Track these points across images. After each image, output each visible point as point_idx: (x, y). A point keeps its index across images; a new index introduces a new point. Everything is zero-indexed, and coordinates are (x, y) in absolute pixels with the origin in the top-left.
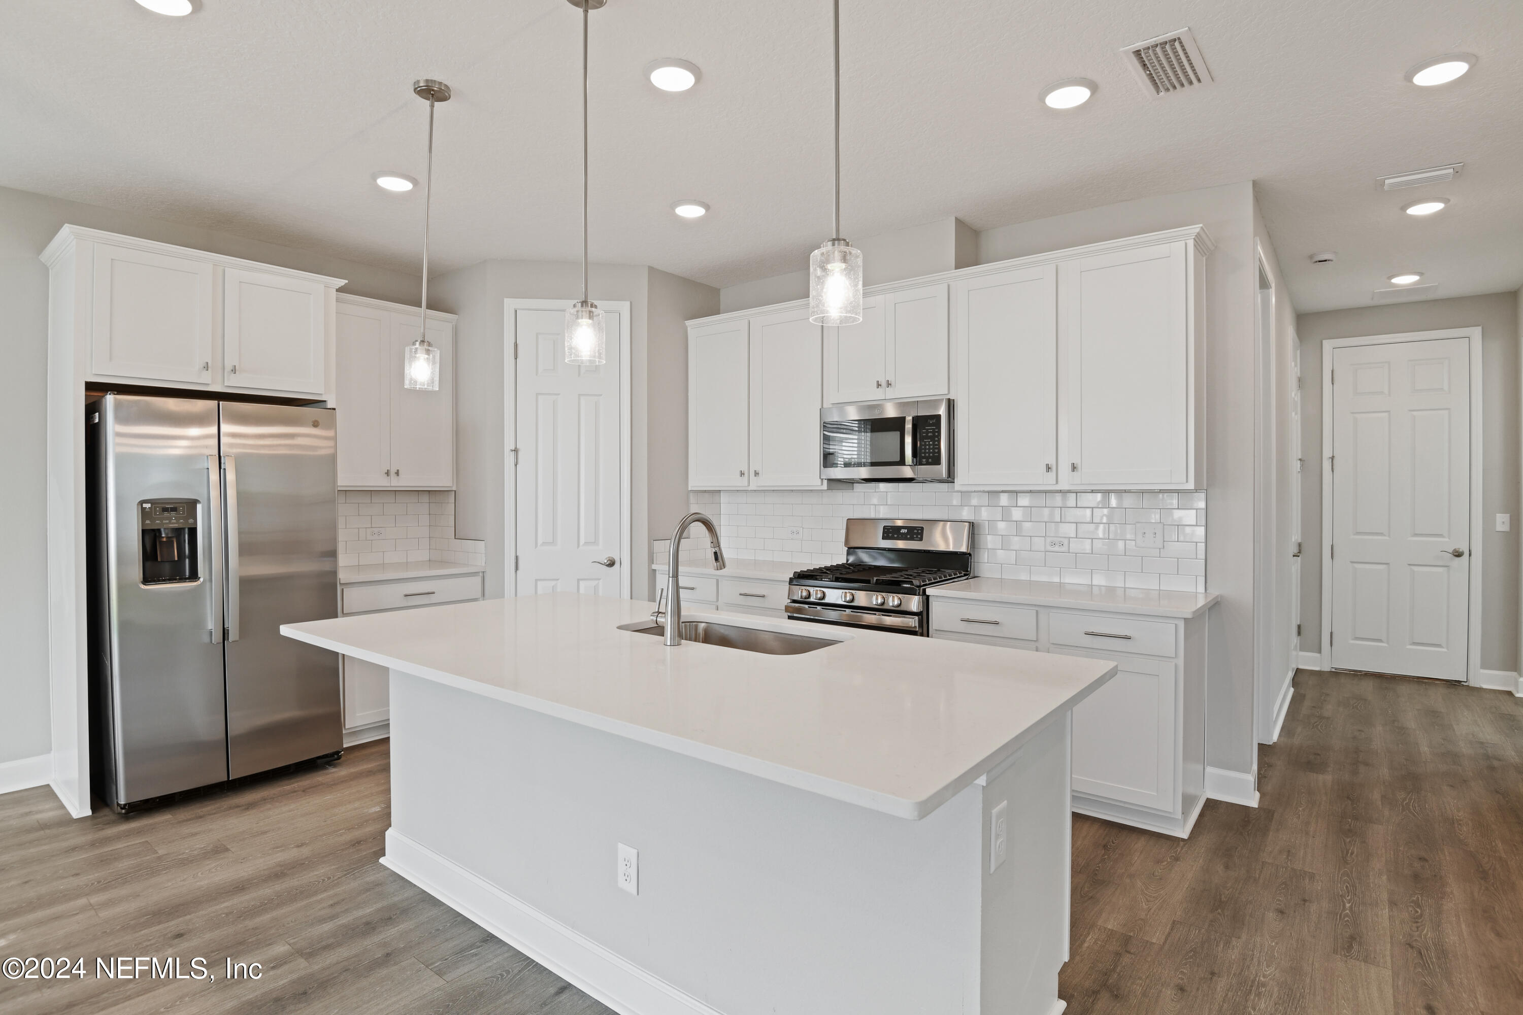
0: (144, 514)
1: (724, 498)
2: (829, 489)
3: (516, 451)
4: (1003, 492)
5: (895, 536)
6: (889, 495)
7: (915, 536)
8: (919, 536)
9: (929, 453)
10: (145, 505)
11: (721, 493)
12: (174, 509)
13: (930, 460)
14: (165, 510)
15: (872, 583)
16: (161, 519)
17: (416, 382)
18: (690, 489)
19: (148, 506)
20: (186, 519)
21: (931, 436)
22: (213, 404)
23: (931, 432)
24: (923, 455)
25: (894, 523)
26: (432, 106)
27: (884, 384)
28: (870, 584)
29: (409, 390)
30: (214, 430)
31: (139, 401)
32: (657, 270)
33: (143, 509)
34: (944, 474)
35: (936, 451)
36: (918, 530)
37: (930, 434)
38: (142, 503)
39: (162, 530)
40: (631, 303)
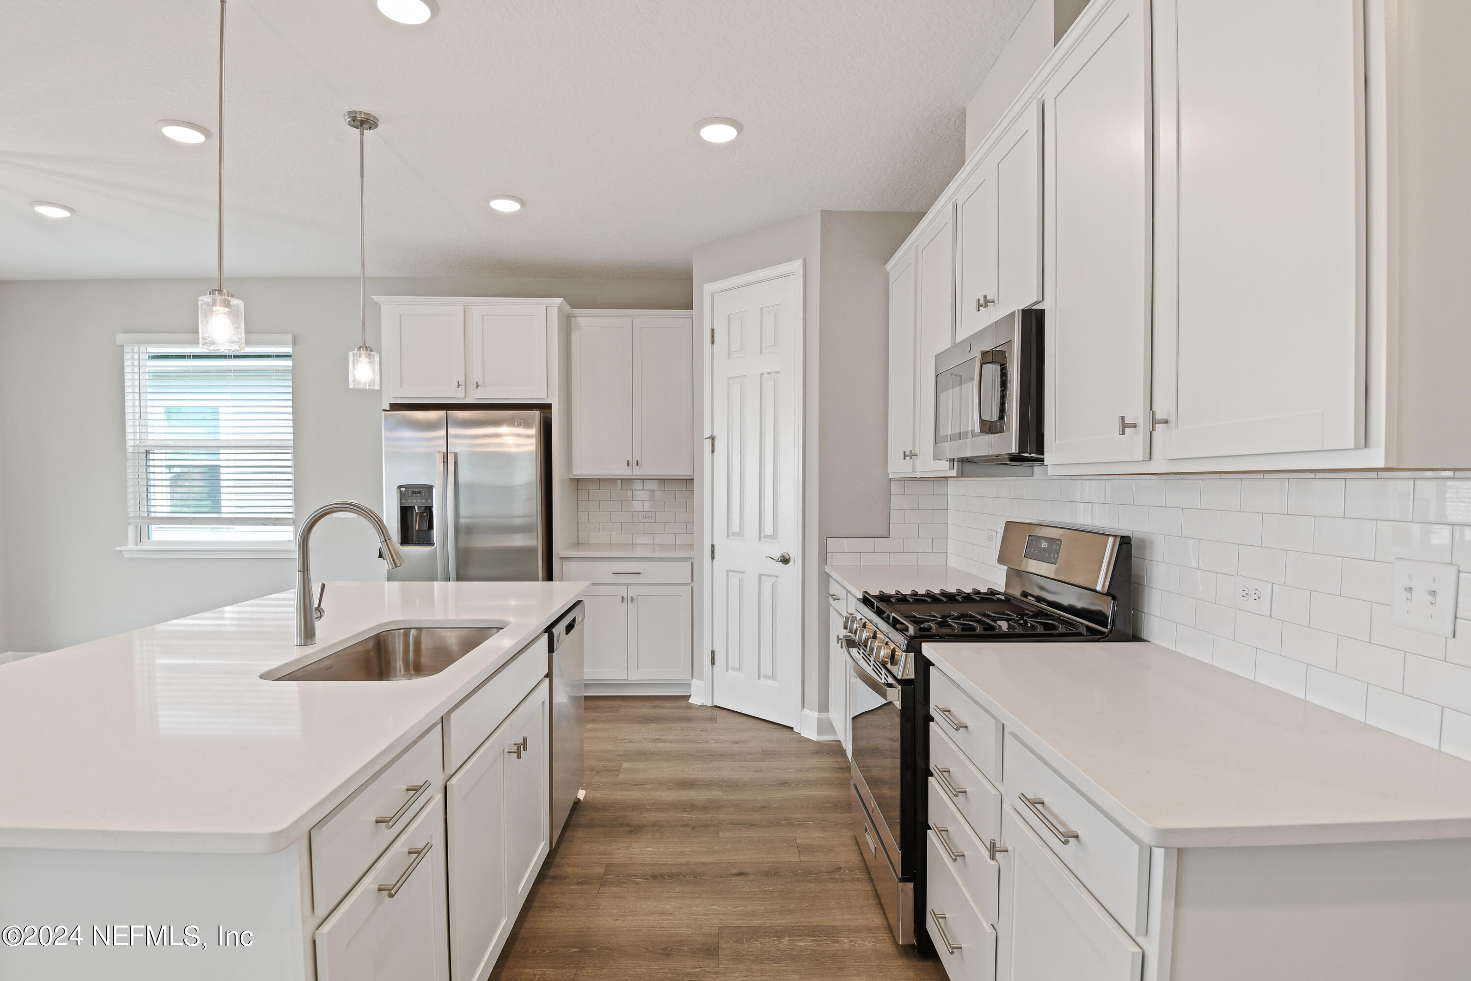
0: (402, 496)
3: (712, 438)
10: (402, 489)
12: (419, 492)
14: (414, 493)
16: (412, 499)
17: (359, 383)
19: (403, 489)
20: (427, 500)
22: (441, 413)
26: (362, 134)
29: (353, 390)
30: (443, 432)
31: (397, 414)
32: (837, 212)
33: (401, 492)
38: (400, 487)
39: (416, 507)
40: (805, 260)
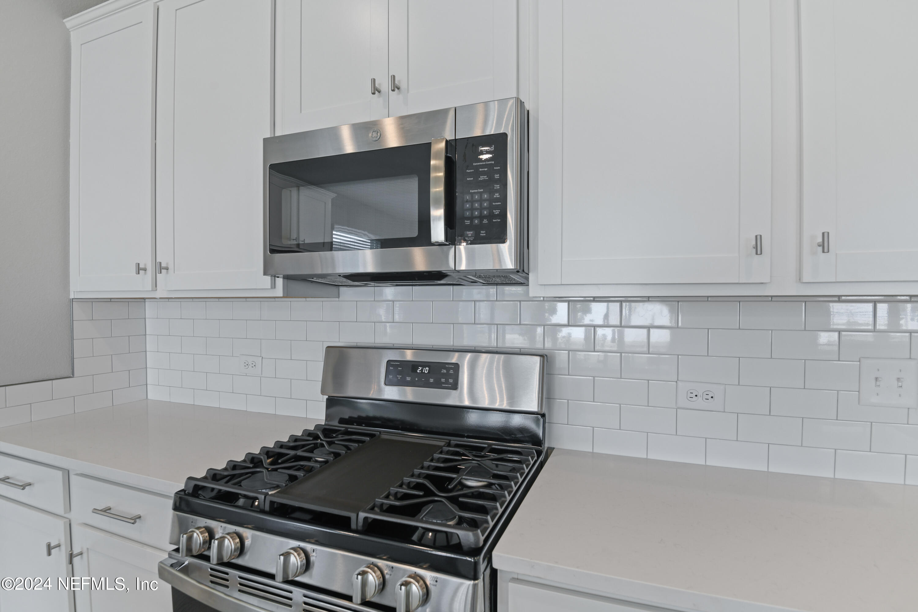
1: (150, 309)
2: (287, 295)
4: (595, 299)
5: (408, 379)
6: (397, 304)
7: (443, 380)
8: (451, 381)
9: (481, 217)
11: (146, 303)
13: (483, 233)
15: (353, 526)
18: (72, 296)
21: (484, 181)
23: (484, 173)
24: (468, 222)
25: (404, 355)
27: (384, 84)
28: (349, 529)
34: (509, 263)
35: (497, 212)
36: (448, 369)
37: (482, 178)
